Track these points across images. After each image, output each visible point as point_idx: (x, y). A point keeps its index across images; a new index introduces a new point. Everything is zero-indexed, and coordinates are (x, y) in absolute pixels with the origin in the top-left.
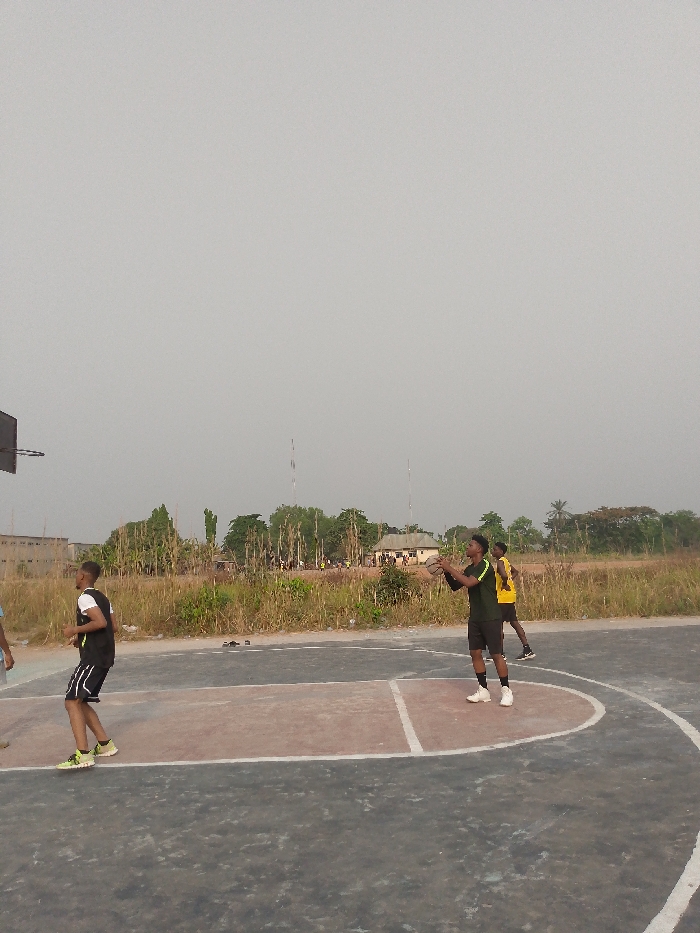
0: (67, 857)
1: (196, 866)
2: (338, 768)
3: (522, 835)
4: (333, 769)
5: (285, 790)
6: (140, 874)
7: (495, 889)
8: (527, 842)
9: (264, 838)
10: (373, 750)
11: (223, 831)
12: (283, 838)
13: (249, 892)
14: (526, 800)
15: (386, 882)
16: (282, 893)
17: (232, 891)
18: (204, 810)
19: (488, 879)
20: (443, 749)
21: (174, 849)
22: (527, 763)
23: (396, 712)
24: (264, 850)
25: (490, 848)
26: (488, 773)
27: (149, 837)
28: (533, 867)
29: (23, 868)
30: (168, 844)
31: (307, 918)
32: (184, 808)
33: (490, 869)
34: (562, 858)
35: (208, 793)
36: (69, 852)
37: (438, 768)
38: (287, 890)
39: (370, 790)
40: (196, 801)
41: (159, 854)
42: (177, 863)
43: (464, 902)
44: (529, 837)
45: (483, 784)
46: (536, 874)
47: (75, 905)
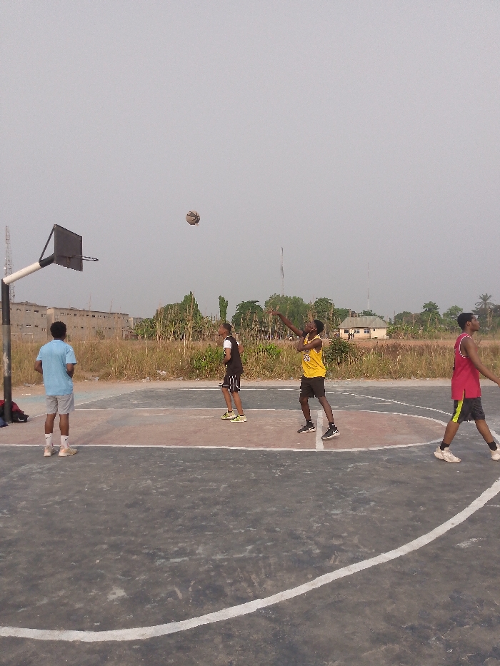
0: (103, 488)
1: (172, 495)
3: (362, 494)
4: (264, 455)
5: (232, 463)
6: (141, 498)
7: (334, 517)
8: (365, 497)
9: (213, 485)
10: (292, 447)
11: (191, 481)
12: (224, 485)
13: (197, 509)
14: (375, 477)
15: (274, 509)
16: (215, 510)
17: (188, 508)
18: (184, 470)
19: (333, 512)
20: (336, 448)
21: (161, 488)
22: (386, 458)
24: (212, 490)
25: (341, 498)
26: (359, 462)
27: (149, 482)
28: (362, 509)
29: (79, 492)
30: (159, 485)
31: (225, 522)
32: (172, 469)
33: (336, 508)
34: (382, 506)
35: (188, 462)
36: (105, 486)
37: (328, 458)
38: (218, 509)
39: (282, 466)
40: (180, 466)
41: (154, 489)
42: (162, 494)
43: (314, 521)
44: (367, 494)
45: (352, 467)
46: (362, 512)
47: (104, 509)
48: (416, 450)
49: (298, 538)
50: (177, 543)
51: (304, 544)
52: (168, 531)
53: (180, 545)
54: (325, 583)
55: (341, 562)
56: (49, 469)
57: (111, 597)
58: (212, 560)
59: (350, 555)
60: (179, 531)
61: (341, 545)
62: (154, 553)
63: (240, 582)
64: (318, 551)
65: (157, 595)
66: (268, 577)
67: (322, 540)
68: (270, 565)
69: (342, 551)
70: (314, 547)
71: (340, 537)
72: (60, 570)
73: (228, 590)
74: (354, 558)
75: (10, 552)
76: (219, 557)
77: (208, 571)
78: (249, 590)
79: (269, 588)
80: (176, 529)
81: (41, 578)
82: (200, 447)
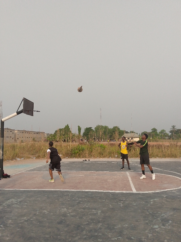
1: (77, 217)
2: (113, 194)
3: (164, 216)
4: (112, 195)
5: (100, 199)
6: (63, 218)
7: (157, 230)
8: (165, 218)
9: (94, 211)
10: (122, 190)
11: (84, 209)
12: (99, 212)
13: (91, 225)
14: (165, 206)
15: (127, 225)
16: (99, 226)
17: (87, 224)
18: (79, 203)
19: (155, 227)
20: (141, 191)
21: (71, 212)
22: (165, 196)
23: (129, 181)
24: (95, 214)
25: (155, 219)
26: (155, 198)
27: (65, 209)
28: (167, 225)
29: (35, 215)
31: (106, 233)
32: (74, 202)
33: (155, 224)
34: (175, 223)
35: (80, 198)
36: (46, 212)
37: (140, 196)
38: (101, 225)
39: (122, 201)
40: (77, 200)
41: (69, 214)
42: (72, 216)
43: (148, 233)
44: (166, 216)
45: (153, 201)
46: (168, 227)
47: (47, 225)
52: (80, 239)
56: (20, 202)
80: (84, 238)
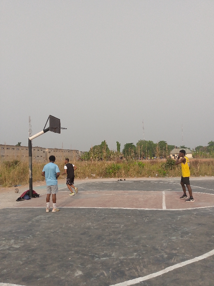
1: (100, 230)
3: (186, 230)
4: (139, 212)
5: (126, 215)
6: (87, 230)
7: (173, 240)
8: (187, 231)
9: (118, 225)
10: (152, 208)
11: (108, 223)
12: (122, 225)
13: (111, 236)
14: (191, 222)
15: (145, 237)
16: (119, 237)
17: (107, 235)
18: (105, 218)
19: (172, 238)
20: (172, 208)
21: (96, 226)
23: (162, 199)
24: (118, 227)
25: (176, 231)
26: (183, 215)
27: (90, 223)
28: (186, 236)
29: (61, 228)
30: (94, 225)
31: (124, 242)
32: (100, 218)
33: (173, 236)
34: (195, 235)
35: (106, 215)
36: (71, 225)
37: (169, 213)
39: (148, 217)
40: (103, 216)
41: (92, 227)
42: (96, 229)
43: (164, 242)
44: (187, 230)
45: (180, 218)
46: (186, 238)
47: (71, 235)
48: (209, 209)
49: (157, 250)
50: (103, 251)
51: (160, 252)
52: (99, 246)
53: (105, 252)
54: (170, 270)
55: (177, 261)
56: (49, 218)
57: (76, 275)
58: (119, 259)
59: (181, 258)
60: (104, 246)
61: (176, 253)
62: (94, 255)
63: (132, 269)
64: (166, 256)
65: (96, 274)
66: (144, 267)
67: (167, 251)
68: (145, 262)
69: (177, 256)
70: (164, 254)
71: (175, 249)
72: (54, 262)
73: (127, 273)
74: (183, 259)
75: (33, 254)
76: (122, 258)
77: (117, 264)
78: (136, 273)
79: (145, 272)
80: (103, 245)
81: (46, 265)
82: (111, 208)
